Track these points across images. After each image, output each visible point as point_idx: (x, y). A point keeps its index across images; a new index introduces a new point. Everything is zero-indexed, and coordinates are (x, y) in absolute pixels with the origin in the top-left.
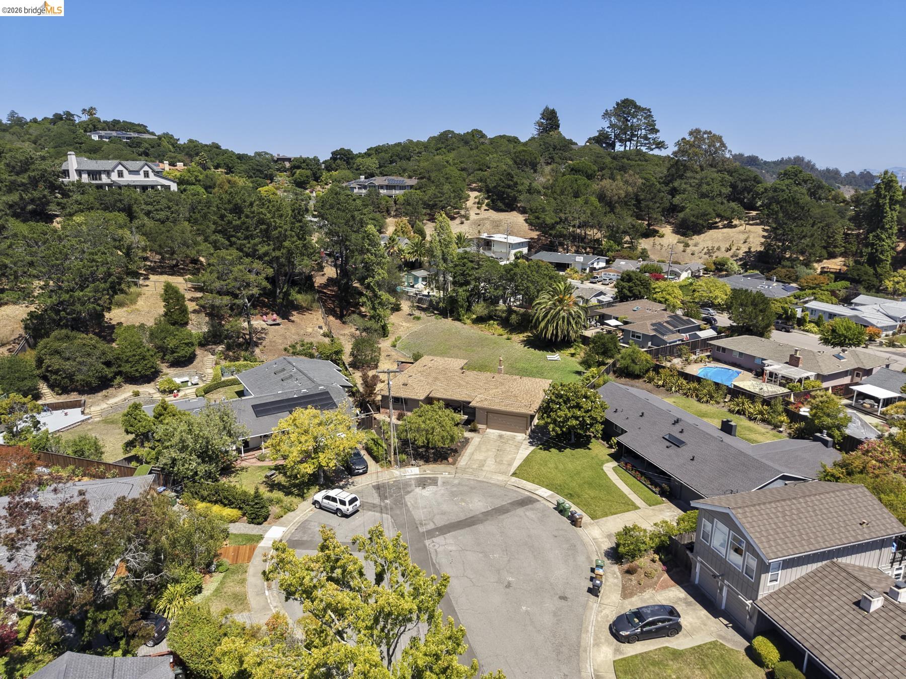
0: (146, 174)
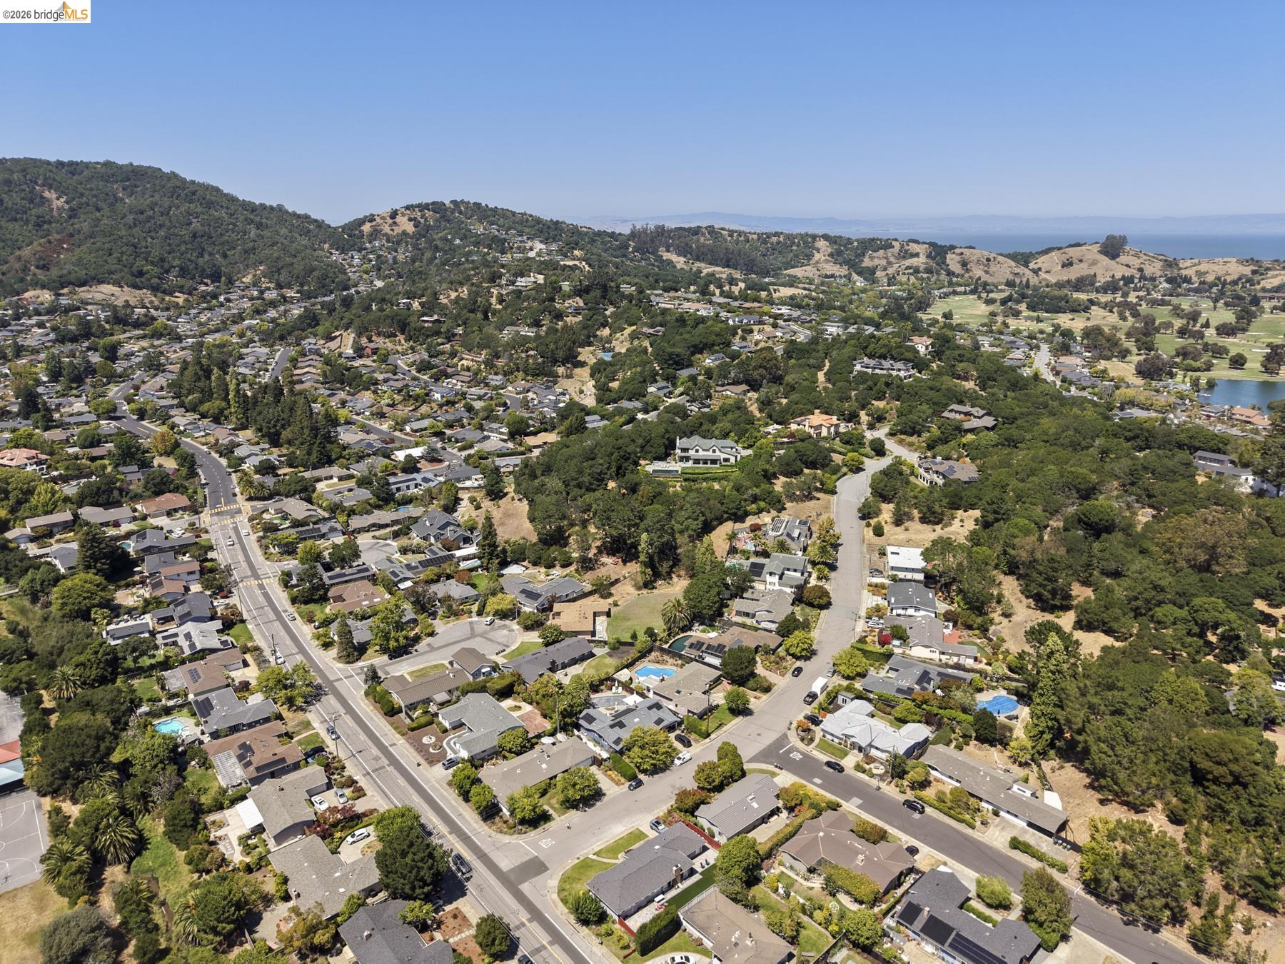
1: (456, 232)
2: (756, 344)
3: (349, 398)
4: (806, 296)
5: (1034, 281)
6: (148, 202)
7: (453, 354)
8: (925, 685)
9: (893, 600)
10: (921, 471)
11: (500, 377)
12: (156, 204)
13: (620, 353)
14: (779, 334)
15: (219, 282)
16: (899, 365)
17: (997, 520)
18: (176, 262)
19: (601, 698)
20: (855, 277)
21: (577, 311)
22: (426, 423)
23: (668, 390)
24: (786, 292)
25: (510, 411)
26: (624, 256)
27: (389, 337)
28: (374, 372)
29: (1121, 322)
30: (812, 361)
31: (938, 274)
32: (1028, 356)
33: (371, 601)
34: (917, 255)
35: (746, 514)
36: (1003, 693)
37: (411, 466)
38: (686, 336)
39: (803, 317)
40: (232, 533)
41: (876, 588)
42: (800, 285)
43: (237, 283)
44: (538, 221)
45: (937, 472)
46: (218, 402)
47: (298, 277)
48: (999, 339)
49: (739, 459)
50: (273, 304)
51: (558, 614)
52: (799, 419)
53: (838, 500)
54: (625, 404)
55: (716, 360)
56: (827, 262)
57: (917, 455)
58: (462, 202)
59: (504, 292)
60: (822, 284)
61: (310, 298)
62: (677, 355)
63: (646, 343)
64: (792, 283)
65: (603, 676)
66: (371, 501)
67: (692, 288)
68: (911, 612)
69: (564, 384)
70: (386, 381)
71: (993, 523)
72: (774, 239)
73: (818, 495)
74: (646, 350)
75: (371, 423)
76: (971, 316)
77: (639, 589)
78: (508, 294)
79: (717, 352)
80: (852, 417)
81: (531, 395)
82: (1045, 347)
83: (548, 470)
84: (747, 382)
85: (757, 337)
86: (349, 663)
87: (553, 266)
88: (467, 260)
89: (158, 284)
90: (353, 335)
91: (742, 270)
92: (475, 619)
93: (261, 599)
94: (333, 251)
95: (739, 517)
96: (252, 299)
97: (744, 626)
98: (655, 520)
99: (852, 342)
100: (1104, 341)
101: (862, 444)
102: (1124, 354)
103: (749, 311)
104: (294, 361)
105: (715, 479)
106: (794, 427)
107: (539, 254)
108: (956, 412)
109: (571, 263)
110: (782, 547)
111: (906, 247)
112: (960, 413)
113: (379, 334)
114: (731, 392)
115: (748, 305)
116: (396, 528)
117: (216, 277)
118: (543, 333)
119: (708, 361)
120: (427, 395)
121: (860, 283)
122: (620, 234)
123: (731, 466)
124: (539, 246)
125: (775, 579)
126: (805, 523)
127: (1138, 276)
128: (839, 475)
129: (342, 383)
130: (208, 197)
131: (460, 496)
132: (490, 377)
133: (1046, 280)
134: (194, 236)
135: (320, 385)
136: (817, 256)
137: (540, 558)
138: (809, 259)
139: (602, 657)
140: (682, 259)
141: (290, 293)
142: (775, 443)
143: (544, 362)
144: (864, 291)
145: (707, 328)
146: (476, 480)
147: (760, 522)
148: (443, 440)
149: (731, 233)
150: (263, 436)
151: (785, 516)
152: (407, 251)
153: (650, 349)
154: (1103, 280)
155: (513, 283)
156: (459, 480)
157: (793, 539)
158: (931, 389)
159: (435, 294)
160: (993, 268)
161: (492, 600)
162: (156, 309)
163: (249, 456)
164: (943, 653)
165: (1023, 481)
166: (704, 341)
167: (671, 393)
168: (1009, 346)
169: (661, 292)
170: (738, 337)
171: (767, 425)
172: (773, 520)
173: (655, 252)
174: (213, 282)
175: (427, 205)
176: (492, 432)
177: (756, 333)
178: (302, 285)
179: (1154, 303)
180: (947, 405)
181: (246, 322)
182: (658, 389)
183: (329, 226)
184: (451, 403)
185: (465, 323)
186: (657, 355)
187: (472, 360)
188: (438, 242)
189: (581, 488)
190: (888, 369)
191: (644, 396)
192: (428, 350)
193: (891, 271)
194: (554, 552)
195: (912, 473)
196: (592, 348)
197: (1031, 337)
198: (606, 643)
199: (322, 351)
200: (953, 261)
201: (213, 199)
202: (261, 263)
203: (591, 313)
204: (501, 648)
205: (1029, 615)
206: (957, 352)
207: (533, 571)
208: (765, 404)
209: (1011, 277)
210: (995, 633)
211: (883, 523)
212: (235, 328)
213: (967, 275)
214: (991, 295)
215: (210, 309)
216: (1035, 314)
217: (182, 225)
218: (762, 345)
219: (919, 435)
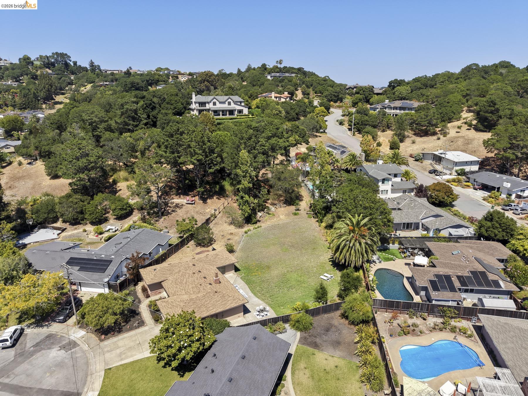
0: (229, 104)
45: (395, 108)
51: (158, 286)
53: (333, 136)
73: (317, 134)
77: (241, 226)
79: (162, 85)
97: (431, 239)
110: (355, 161)
137: (82, 212)
147: (300, 152)
170: (170, 80)
194: (101, 202)
207: (72, 231)
219: (341, 101)
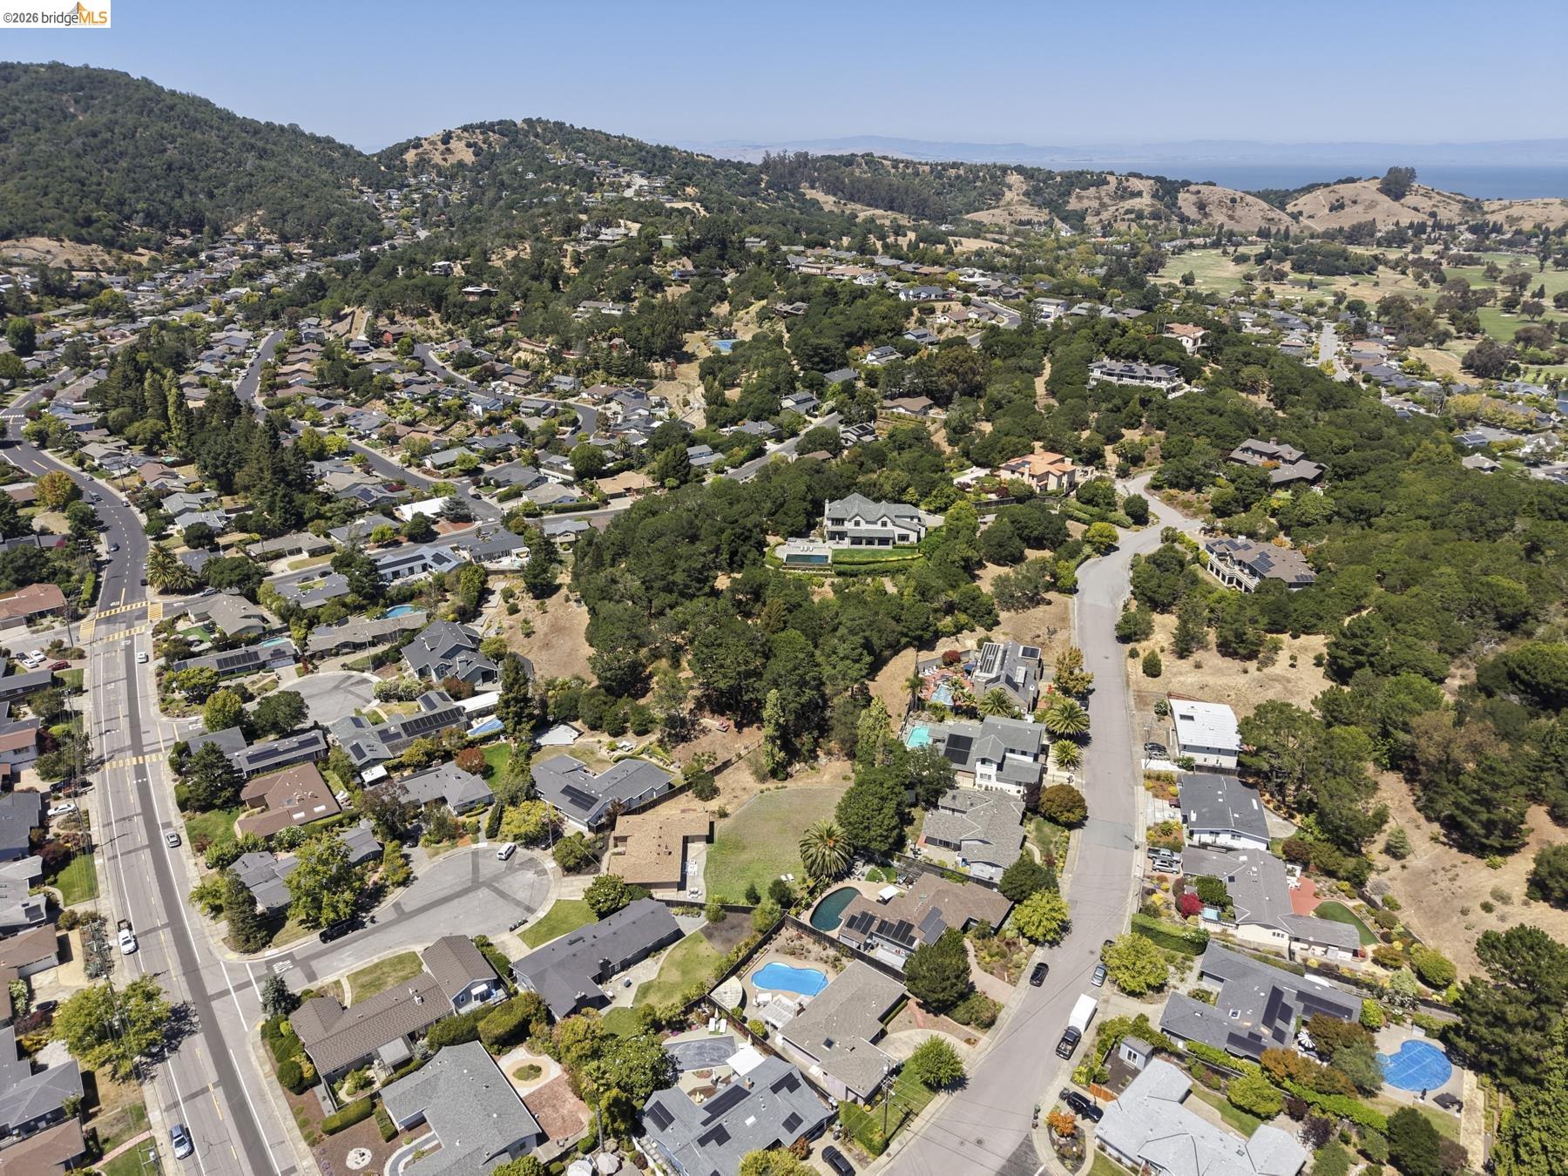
0: (884, 524)
1: (529, 163)
2: (940, 331)
3: (352, 411)
4: (997, 251)
5: (1294, 229)
6: (105, 120)
7: (507, 342)
8: (1279, 1023)
9: (1193, 817)
10: (1213, 557)
11: (569, 379)
12: (116, 123)
13: (742, 343)
14: (973, 316)
15: (201, 232)
16: (1157, 371)
17: (1360, 665)
18: (141, 206)
19: (688, 1044)
20: (1058, 223)
21: (684, 278)
22: (453, 454)
23: (811, 404)
24: (971, 245)
25: (580, 434)
26: (755, 194)
27: (418, 316)
28: (391, 370)
29: (1420, 289)
30: (1026, 362)
31: (1168, 221)
32: (1309, 342)
33: (309, 811)
34: (1140, 194)
35: (938, 635)
36: (1419, 1034)
37: (423, 531)
38: (839, 319)
39: (1006, 289)
40: (120, 658)
41: (1159, 783)
42: (989, 236)
43: (227, 235)
44: (640, 147)
45: (1240, 563)
46: (151, 422)
47: (310, 226)
48: (1265, 315)
49: (923, 535)
50: (273, 264)
51: (624, 838)
52: (1013, 462)
53: (1081, 604)
54: (750, 427)
55: (882, 356)
56: (1021, 203)
57: (1199, 523)
58: (539, 120)
59: (582, 249)
60: (1017, 233)
61: (325, 255)
62: (826, 350)
63: (781, 327)
64: (978, 231)
65: (694, 993)
66: (348, 600)
67: (846, 241)
68: (1224, 839)
69: (663, 389)
70: (407, 384)
71: (1354, 669)
72: (952, 172)
73: (1051, 595)
74: (779, 340)
75: (378, 452)
76: (1218, 280)
77: (763, 779)
78: (586, 252)
79: (884, 344)
80: (1093, 458)
81: (614, 406)
82: (1329, 328)
83: (622, 552)
84: (929, 394)
85: (941, 320)
86: (247, 951)
87: (655, 210)
88: (540, 201)
89: (113, 237)
90: (369, 314)
91: (910, 214)
92: (484, 844)
93: (134, 798)
94: (365, 189)
95: (925, 642)
96: (244, 257)
97: (941, 871)
98: (790, 666)
99: (1084, 332)
100: (1412, 320)
101: (1111, 505)
102: (1441, 339)
103: (927, 280)
104: (282, 353)
105: (885, 573)
106: (1005, 475)
107: (638, 193)
108: (1255, 452)
109: (679, 205)
110: (1000, 704)
111: (1125, 184)
112: (1262, 454)
113: (404, 312)
114: (906, 408)
115: (925, 269)
116: (380, 649)
117: (197, 225)
118: (633, 311)
119: (870, 357)
120: (463, 407)
121: (1065, 232)
122: (749, 165)
123: (912, 548)
124: (639, 181)
125: (991, 770)
126: (1033, 653)
127: (1430, 223)
128: (1078, 560)
129: (346, 388)
130: (192, 113)
131: (490, 585)
132: (556, 378)
133: (1309, 228)
134: (170, 168)
135: (314, 391)
136: (1009, 195)
137: (601, 716)
138: (998, 200)
139: (695, 939)
140: (831, 199)
141: (298, 249)
142: (978, 504)
143: (634, 355)
144: (1072, 244)
145: (869, 306)
146: (517, 558)
147: (958, 648)
148: (477, 484)
149: (895, 163)
150: (211, 477)
151: (999, 637)
152: (463, 188)
153: (787, 336)
154: (1385, 229)
155: (596, 235)
156: (491, 557)
157: (1015, 687)
158: (1211, 412)
159: (485, 253)
160: (1239, 212)
161: (511, 814)
162: (110, 273)
163: (181, 513)
164: (1297, 940)
165: (1391, 589)
166: (865, 326)
167: (816, 408)
168: (1280, 325)
169: (802, 248)
170: (913, 319)
171: (962, 468)
172: (980, 646)
173: (795, 189)
174: (193, 233)
175: (492, 124)
176: (551, 469)
177: (939, 313)
178: (316, 237)
179: (1459, 261)
180: (1236, 441)
181: (232, 290)
182: (798, 403)
183: (360, 154)
184: (496, 421)
185: (525, 297)
186: (795, 345)
187: (533, 352)
188: (505, 177)
189: (671, 592)
190: (1142, 378)
191: (777, 413)
192: (472, 336)
193: (1105, 216)
194: (624, 707)
195: (1197, 559)
196: (703, 333)
197: (1309, 311)
198: (701, 906)
199: (327, 336)
200: (1186, 202)
201: (199, 116)
202: (259, 206)
203: (703, 280)
204: (519, 914)
205: (1438, 857)
206: (1241, 349)
207: (590, 739)
208: (958, 432)
209: (1264, 225)
210: (1378, 888)
211: (1158, 650)
212: (213, 300)
213: (1205, 222)
214: (1241, 250)
215: (185, 271)
216: (1306, 277)
217: (152, 153)
218: (948, 333)
219: (1199, 491)
